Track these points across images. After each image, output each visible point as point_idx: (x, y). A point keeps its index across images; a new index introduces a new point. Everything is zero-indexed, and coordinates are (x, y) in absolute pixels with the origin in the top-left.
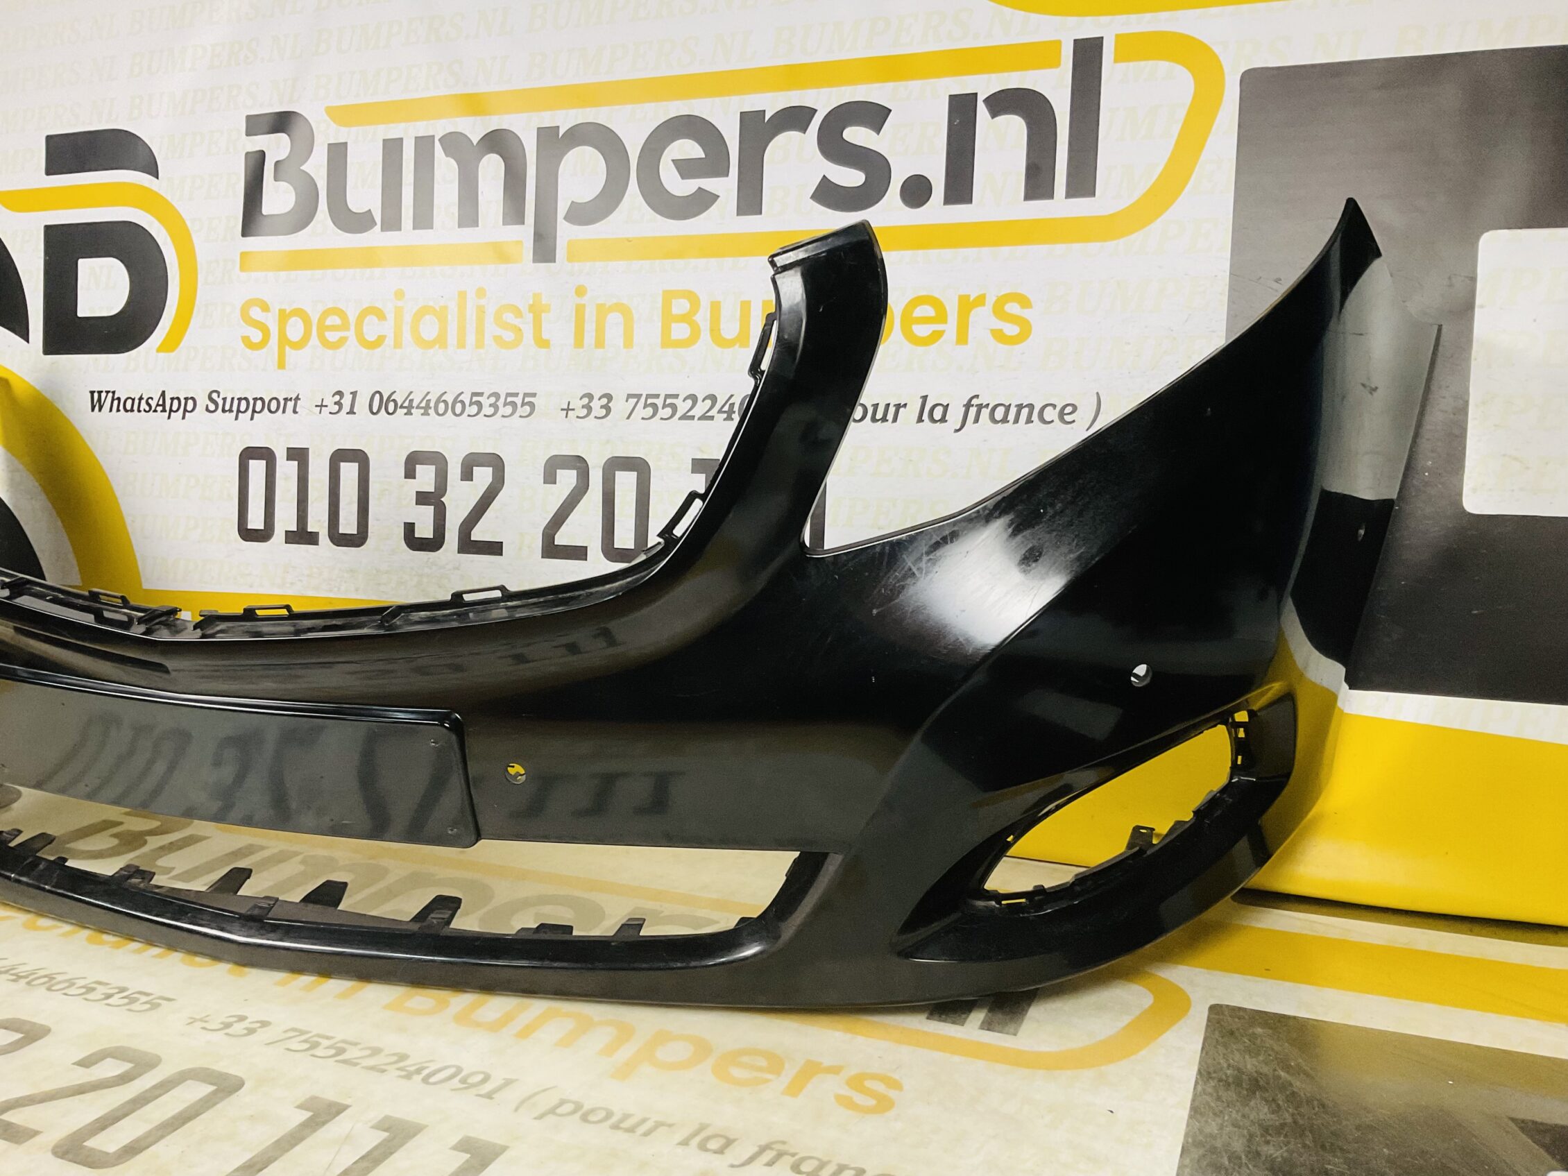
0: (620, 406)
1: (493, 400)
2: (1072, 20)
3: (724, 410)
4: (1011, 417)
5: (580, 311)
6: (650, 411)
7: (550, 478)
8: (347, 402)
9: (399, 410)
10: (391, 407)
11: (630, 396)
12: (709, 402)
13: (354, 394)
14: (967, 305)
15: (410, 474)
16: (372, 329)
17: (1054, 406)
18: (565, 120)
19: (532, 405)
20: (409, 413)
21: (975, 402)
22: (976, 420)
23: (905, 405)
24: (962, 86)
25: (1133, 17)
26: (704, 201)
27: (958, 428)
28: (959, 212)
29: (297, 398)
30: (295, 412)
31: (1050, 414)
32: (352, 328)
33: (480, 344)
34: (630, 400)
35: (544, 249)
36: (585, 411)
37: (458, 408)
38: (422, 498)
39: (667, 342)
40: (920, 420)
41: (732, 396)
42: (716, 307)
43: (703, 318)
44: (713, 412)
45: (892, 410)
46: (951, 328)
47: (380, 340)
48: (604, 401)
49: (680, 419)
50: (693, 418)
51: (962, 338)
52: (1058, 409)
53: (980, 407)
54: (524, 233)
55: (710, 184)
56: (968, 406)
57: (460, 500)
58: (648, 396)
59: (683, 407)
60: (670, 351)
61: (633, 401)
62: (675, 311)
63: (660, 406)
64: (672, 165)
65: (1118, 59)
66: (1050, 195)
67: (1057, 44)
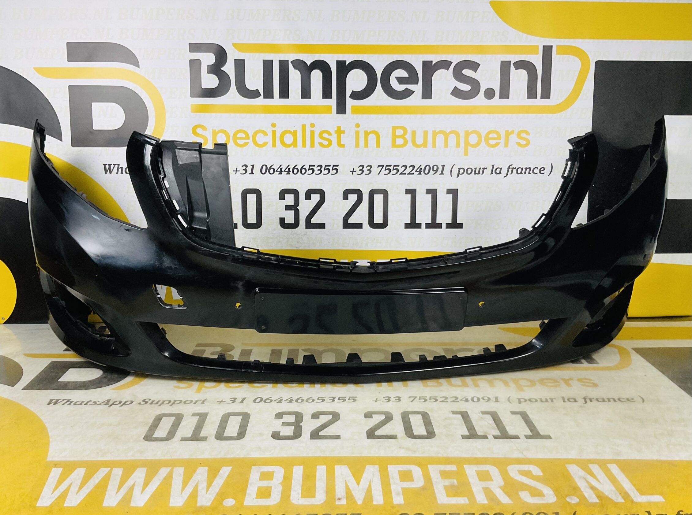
0: (375, 170)
1: (319, 168)
2: (542, 39)
3: (417, 171)
4: (523, 172)
5: (357, 133)
6: (387, 171)
7: (345, 197)
8: (249, 169)
9: (275, 172)
10: (272, 171)
11: (379, 166)
12: (411, 168)
13: (253, 166)
14: (508, 134)
15: (282, 197)
16: (260, 139)
17: (538, 168)
18: (349, 59)
19: (337, 170)
20: (281, 173)
21: (511, 167)
22: (512, 173)
23: (486, 168)
24: (506, 58)
25: (562, 40)
26: (408, 93)
27: (505, 176)
28: (504, 102)
31: (536, 171)
32: (251, 138)
33: (312, 145)
34: (379, 167)
35: (341, 108)
36: (361, 172)
37: (303, 171)
38: (288, 208)
39: (394, 145)
40: (492, 173)
41: (421, 166)
42: (414, 133)
43: (409, 136)
44: (413, 172)
45: (481, 170)
46: (502, 141)
47: (265, 144)
48: (369, 168)
49: (400, 174)
50: (405, 174)
51: (506, 145)
52: (539, 169)
53: (513, 168)
54: (333, 102)
55: (410, 87)
56: (509, 168)
57: (305, 207)
58: (387, 166)
59: (401, 170)
60: (395, 149)
61: (380, 168)
62: (397, 134)
63: (392, 169)
64: (395, 79)
65: (557, 54)
66: (535, 97)
67: (537, 47)
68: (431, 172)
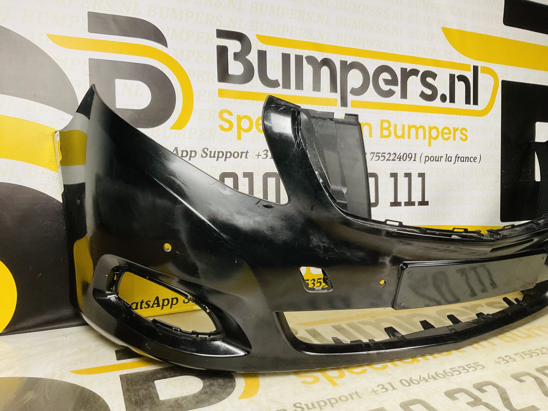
2: (472, 60)
3: (398, 158)
4: (464, 160)
6: (377, 158)
11: (372, 153)
12: (394, 155)
14: (455, 130)
17: (472, 157)
18: (350, 60)
21: (457, 156)
22: (458, 161)
23: (442, 157)
24: (453, 72)
25: (483, 63)
26: (391, 93)
27: (454, 163)
28: (452, 105)
29: (247, 152)
30: (246, 157)
31: (472, 160)
35: (345, 102)
39: (382, 136)
40: (446, 161)
41: (400, 153)
42: (395, 126)
43: (392, 129)
44: (395, 158)
45: (440, 158)
46: (452, 136)
49: (387, 160)
50: (390, 160)
51: (454, 139)
52: (473, 158)
53: (458, 157)
54: (337, 96)
55: (393, 88)
56: (456, 157)
58: (377, 153)
59: (387, 156)
60: (383, 139)
61: (372, 155)
62: (384, 126)
63: (380, 156)
64: (382, 80)
65: (481, 72)
66: (470, 104)
67: (470, 65)
68: (408, 159)
